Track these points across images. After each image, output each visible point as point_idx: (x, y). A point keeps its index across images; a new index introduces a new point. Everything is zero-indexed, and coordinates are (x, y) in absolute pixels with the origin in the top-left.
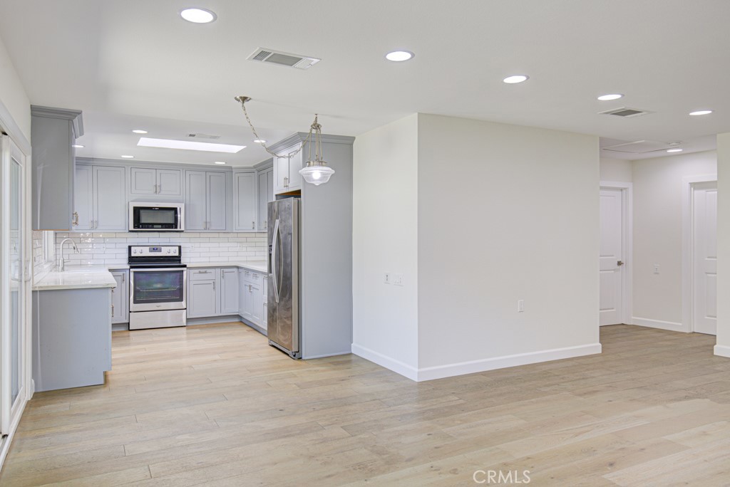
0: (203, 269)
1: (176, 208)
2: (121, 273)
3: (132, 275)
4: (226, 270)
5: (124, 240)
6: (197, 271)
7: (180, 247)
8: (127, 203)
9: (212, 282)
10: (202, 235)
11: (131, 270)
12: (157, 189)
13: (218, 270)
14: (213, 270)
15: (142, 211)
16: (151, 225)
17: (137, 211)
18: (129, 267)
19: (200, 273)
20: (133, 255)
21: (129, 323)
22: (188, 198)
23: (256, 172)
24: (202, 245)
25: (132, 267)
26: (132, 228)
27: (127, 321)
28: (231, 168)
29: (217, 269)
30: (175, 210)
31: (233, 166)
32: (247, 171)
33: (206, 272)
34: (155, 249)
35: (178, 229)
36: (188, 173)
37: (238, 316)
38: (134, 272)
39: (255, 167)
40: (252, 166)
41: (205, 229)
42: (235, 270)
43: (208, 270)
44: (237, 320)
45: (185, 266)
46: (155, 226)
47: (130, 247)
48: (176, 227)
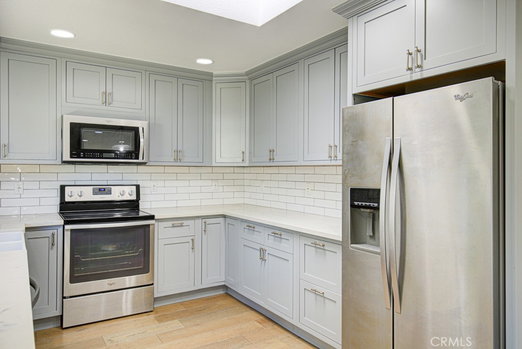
0: (178, 222)
1: (138, 128)
2: (49, 233)
3: (68, 235)
4: (209, 221)
5: (54, 177)
6: (170, 224)
7: (138, 187)
8: (59, 117)
9: (189, 239)
10: (168, 169)
11: (67, 227)
12: (107, 99)
13: (199, 221)
14: (191, 222)
15: (83, 130)
16: (100, 153)
17: (76, 130)
18: (62, 222)
19: (173, 226)
20: (67, 199)
21: (62, 317)
22: (152, 115)
23: (248, 82)
24: (167, 183)
25: (66, 223)
26: (67, 157)
27: (58, 313)
28: (211, 75)
29: (197, 221)
30: (136, 130)
31: (215, 73)
32: (235, 80)
33: (181, 226)
34: (101, 190)
35: (140, 160)
36: (153, 78)
37: (225, 287)
38: (72, 230)
39: (247, 73)
40: (243, 71)
41: (176, 160)
42: (221, 220)
43: (186, 222)
44: (221, 292)
45: (152, 217)
46: (105, 155)
47: (63, 188)
48: (137, 158)
